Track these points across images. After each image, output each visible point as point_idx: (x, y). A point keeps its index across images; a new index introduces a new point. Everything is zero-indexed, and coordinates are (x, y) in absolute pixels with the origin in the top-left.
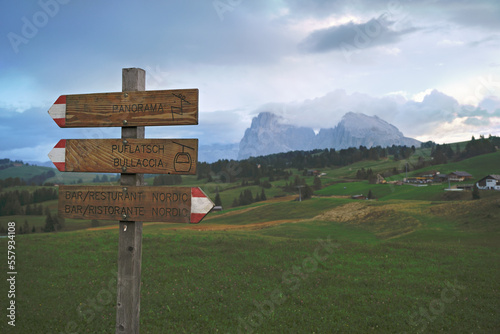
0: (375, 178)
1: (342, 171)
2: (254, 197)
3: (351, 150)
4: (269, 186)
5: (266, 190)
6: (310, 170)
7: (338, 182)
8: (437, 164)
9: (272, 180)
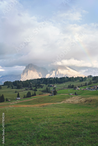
0: (76, 88)
1: (61, 85)
2: (32, 94)
3: (64, 78)
4: (36, 90)
5: (36, 92)
6: (50, 85)
7: (62, 89)
8: (96, 83)
9: (37, 88)
